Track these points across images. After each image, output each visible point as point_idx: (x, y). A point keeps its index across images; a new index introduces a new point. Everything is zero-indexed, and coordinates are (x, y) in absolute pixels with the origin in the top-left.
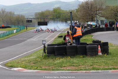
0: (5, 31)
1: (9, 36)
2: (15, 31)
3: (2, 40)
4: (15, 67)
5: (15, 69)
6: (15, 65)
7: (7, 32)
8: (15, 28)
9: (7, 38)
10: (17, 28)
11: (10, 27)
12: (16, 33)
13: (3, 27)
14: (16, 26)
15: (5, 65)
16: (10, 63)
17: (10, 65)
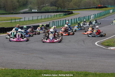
0: (102, 11)
1: (106, 16)
2: (111, 11)
3: (99, 19)
4: (112, 46)
5: (112, 48)
6: (112, 44)
7: (104, 12)
8: (111, 8)
9: (104, 18)
10: (113, 8)
11: (107, 7)
12: (112, 12)
13: (100, 8)
14: (113, 6)
15: (102, 44)
16: (107, 42)
17: (107, 44)
